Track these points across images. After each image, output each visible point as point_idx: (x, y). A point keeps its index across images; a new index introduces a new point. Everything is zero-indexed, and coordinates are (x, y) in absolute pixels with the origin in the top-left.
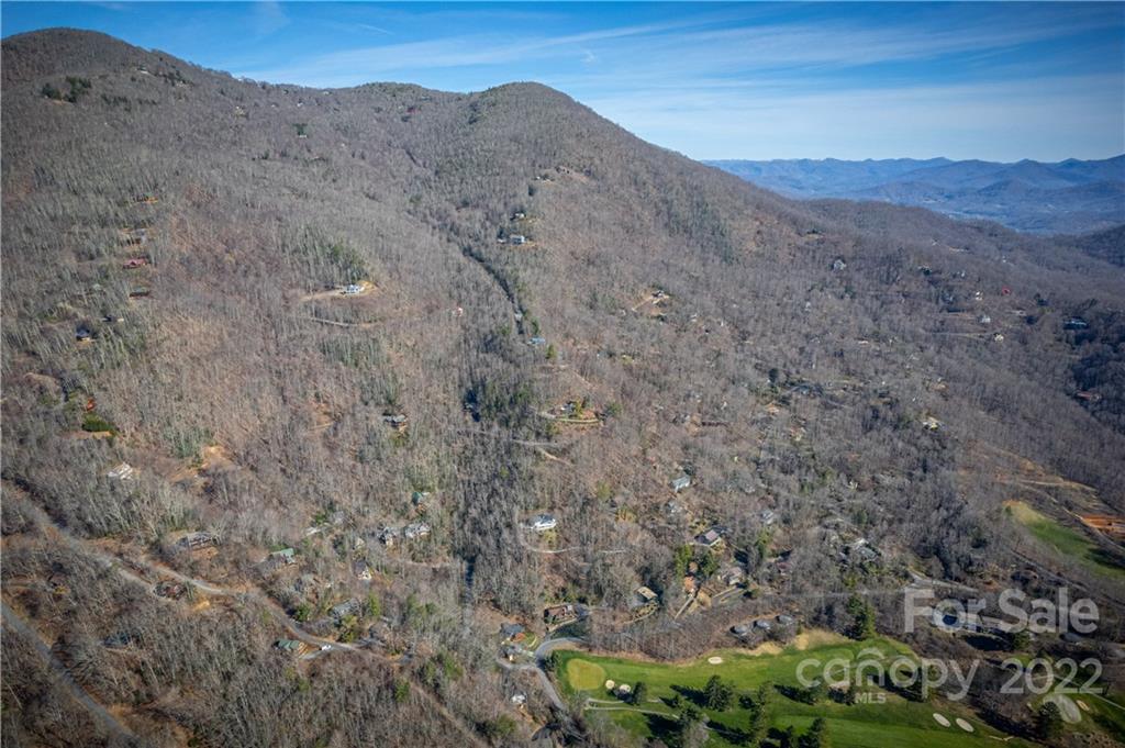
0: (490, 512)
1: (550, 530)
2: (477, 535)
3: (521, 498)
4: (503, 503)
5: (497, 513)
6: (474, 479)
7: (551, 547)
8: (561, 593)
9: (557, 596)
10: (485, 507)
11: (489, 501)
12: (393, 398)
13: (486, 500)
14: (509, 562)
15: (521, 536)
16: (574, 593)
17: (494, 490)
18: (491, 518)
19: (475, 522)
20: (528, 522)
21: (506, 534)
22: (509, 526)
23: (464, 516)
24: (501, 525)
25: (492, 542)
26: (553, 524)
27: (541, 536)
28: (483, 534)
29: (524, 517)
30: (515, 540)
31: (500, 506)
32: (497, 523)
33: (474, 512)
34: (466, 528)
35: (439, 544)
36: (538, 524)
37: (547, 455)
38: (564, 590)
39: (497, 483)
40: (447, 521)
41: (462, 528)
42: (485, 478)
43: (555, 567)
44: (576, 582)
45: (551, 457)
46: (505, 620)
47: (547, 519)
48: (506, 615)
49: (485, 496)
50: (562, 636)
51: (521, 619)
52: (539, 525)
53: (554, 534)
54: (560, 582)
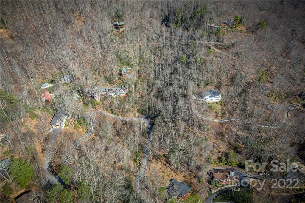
0: (171, 84)
1: (217, 103)
2: (159, 100)
3: (195, 76)
4: (181, 78)
5: (175, 85)
6: (162, 61)
7: (216, 117)
8: (224, 158)
9: (220, 159)
10: (168, 80)
11: (170, 77)
12: (120, 14)
13: (168, 76)
14: (182, 125)
15: (193, 106)
16: (235, 158)
17: (175, 69)
18: (171, 89)
19: (159, 90)
20: (200, 95)
21: (181, 103)
22: (184, 96)
23: (151, 86)
24: (178, 95)
25: (170, 107)
26: (218, 99)
27: (210, 107)
28: (164, 100)
29: (197, 91)
30: (189, 109)
31: (179, 80)
32: (175, 93)
33: (159, 83)
34: (152, 94)
35: (132, 104)
36: (207, 97)
37: (215, 49)
38: (226, 155)
39: (178, 65)
40: (140, 88)
41: (149, 94)
42: (170, 61)
43: (220, 135)
44: (236, 149)
45: (218, 51)
46: (174, 176)
47: (214, 94)
48: (175, 172)
49: (169, 72)
50: (223, 199)
51: (188, 176)
52: (209, 99)
53: (219, 107)
54: (223, 148)
